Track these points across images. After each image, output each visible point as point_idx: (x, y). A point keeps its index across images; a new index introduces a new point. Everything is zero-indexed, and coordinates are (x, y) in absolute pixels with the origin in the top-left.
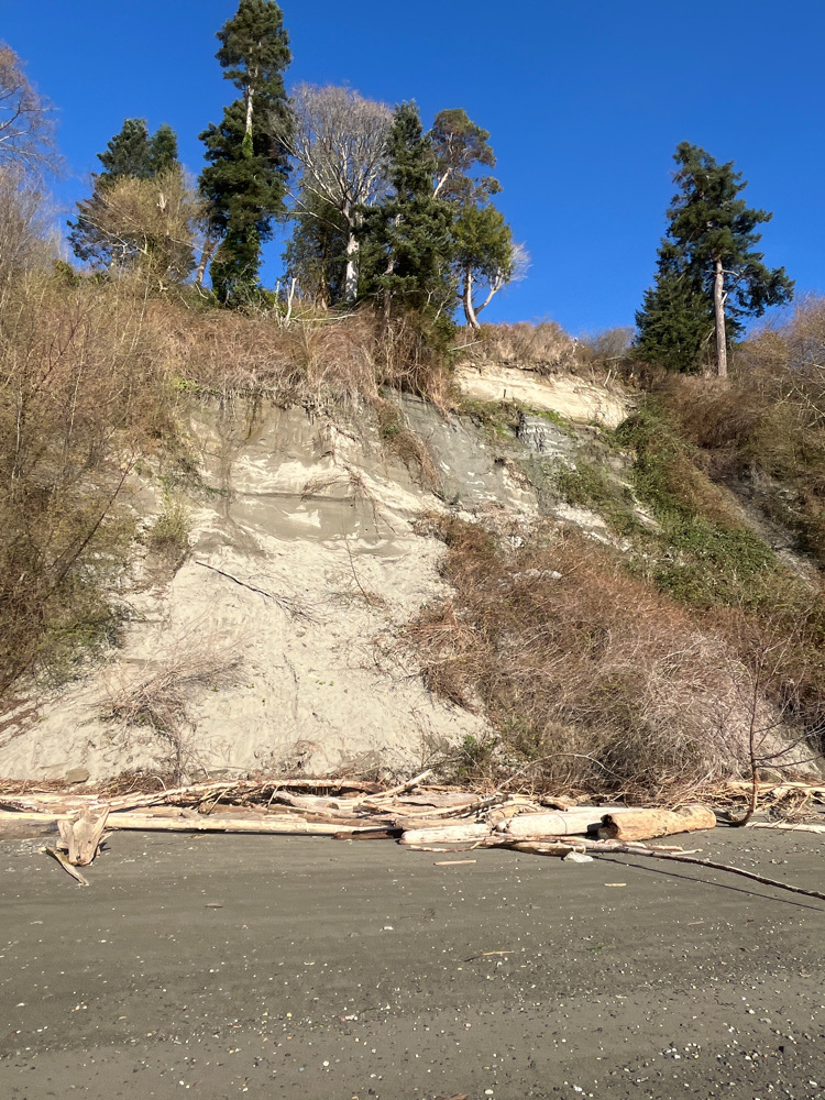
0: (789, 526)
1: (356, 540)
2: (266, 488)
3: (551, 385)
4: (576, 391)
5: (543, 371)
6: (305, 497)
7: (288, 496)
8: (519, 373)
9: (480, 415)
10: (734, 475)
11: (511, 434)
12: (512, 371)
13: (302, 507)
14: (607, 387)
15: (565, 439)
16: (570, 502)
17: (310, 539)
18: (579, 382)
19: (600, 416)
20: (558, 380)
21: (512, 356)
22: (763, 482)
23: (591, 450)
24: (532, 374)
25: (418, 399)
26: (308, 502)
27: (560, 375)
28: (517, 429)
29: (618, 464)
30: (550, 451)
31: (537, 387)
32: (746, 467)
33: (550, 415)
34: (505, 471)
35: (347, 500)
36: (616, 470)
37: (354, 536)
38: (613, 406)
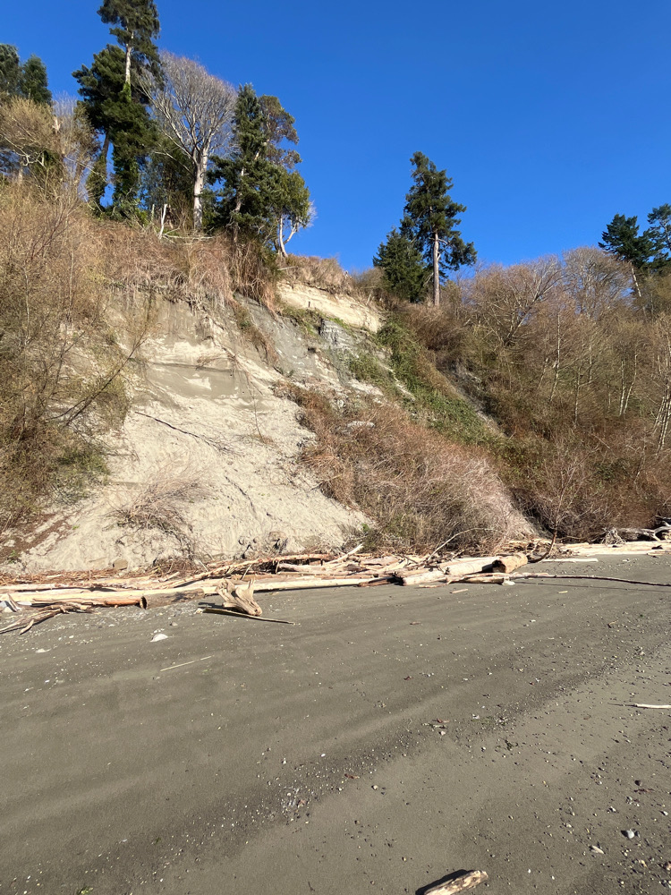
0: (480, 398)
1: (237, 399)
2: (169, 360)
3: (337, 301)
4: (352, 306)
5: (331, 291)
6: (198, 368)
7: (186, 366)
8: (317, 291)
9: (297, 318)
10: (448, 366)
11: (316, 332)
12: (313, 289)
13: (197, 375)
14: (368, 306)
15: (350, 337)
16: (358, 379)
17: (205, 398)
18: (352, 301)
19: (366, 324)
20: (340, 298)
21: (312, 279)
22: (462, 371)
23: (366, 347)
24: (325, 292)
25: (257, 303)
26: (201, 372)
27: (341, 295)
28: (319, 329)
29: (382, 356)
30: (341, 345)
31: (329, 301)
32: (454, 362)
33: (337, 321)
34: (316, 356)
35: (228, 371)
36: (381, 358)
37: (235, 396)
38: (373, 318)
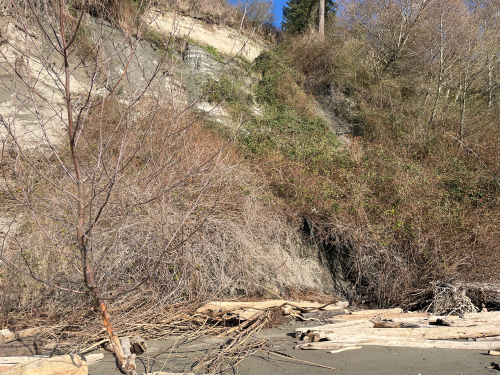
3: (213, 31)
4: (230, 37)
5: (209, 21)
8: (191, 19)
9: (157, 43)
11: (179, 58)
12: (186, 18)
14: (253, 38)
15: (215, 63)
16: (210, 101)
18: (233, 31)
19: (244, 54)
20: (219, 29)
21: (187, 8)
23: (233, 72)
24: (200, 21)
25: (109, 24)
27: (221, 26)
28: (184, 55)
29: (248, 81)
30: (203, 70)
31: (203, 30)
32: (328, 86)
33: (210, 49)
34: (168, 79)
36: (247, 85)
38: (253, 48)
